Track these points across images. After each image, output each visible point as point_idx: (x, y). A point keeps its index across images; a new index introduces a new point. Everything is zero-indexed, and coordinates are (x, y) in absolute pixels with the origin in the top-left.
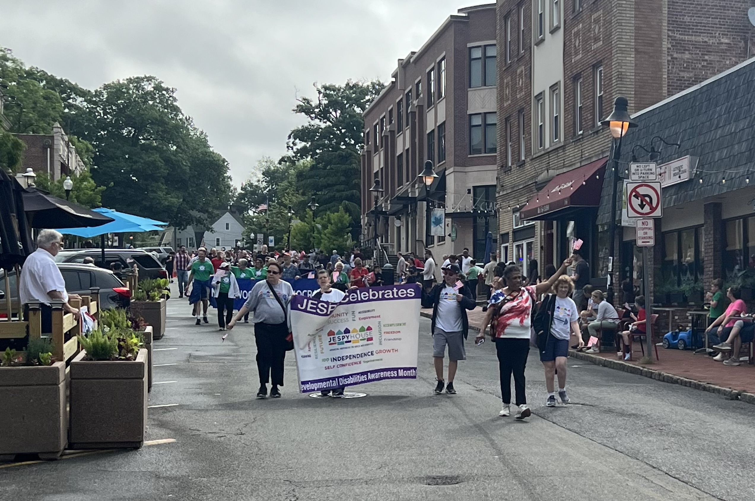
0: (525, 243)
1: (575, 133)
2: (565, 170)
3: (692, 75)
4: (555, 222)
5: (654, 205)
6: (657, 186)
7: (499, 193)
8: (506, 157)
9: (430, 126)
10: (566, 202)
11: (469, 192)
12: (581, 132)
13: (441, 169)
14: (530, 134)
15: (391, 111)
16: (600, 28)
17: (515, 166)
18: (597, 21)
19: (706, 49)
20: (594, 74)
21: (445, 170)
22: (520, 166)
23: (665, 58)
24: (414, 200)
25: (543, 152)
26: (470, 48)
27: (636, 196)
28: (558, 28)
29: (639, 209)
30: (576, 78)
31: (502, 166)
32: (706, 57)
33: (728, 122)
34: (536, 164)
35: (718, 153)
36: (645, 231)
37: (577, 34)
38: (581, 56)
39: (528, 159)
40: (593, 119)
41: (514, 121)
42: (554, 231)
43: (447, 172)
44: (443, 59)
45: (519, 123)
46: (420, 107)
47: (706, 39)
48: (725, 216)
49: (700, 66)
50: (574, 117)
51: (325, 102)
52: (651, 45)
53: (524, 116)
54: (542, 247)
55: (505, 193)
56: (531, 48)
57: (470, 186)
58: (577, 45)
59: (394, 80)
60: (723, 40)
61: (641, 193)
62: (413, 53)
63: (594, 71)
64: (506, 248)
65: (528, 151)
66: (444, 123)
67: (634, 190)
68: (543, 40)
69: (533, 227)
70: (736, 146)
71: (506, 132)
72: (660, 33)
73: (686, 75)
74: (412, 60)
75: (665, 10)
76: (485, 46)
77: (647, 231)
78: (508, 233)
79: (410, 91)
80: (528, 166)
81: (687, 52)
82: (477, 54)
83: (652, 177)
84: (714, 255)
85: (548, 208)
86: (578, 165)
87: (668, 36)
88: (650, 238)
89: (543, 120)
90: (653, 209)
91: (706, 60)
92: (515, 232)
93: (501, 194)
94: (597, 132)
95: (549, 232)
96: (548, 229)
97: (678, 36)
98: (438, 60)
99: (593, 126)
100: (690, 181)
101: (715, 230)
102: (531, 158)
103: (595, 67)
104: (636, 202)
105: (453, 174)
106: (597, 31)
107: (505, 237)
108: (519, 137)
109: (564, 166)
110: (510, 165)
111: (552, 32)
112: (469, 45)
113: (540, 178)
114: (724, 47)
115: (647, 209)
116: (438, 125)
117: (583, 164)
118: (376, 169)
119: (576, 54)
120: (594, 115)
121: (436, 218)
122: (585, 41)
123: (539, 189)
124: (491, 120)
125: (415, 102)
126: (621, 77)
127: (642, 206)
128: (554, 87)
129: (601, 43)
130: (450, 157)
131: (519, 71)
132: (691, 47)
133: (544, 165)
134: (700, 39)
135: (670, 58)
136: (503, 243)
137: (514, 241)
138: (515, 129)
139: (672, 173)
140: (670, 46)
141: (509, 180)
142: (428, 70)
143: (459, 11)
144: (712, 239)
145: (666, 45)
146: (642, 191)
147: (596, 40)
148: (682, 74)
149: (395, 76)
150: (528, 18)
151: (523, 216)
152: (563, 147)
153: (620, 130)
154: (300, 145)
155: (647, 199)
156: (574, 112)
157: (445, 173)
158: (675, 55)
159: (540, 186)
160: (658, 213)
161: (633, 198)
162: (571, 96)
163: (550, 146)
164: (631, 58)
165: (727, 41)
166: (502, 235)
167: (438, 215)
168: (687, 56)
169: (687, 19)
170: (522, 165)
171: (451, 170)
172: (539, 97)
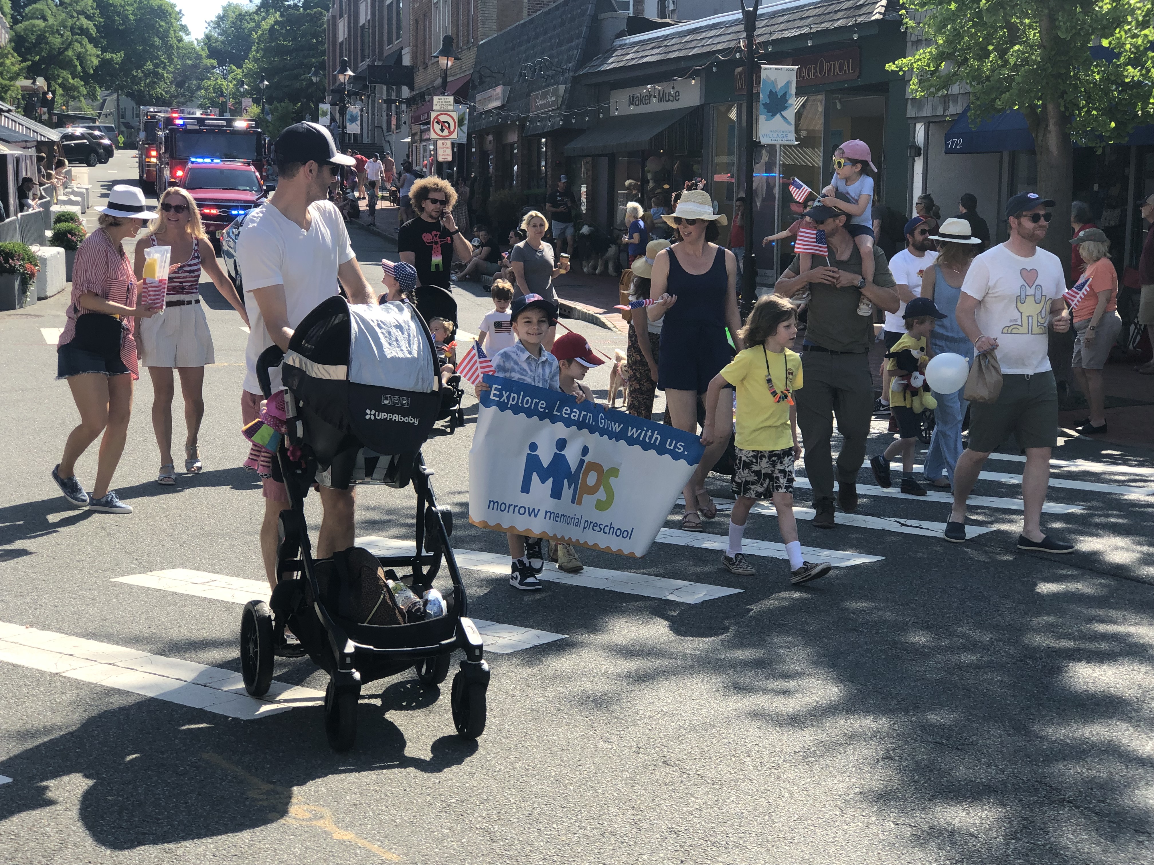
5: (452, 129)
6: (455, 115)
8: (416, 57)
17: (422, 67)
21: (402, 49)
22: (424, 69)
27: (438, 123)
29: (440, 133)
34: (434, 68)
36: (444, 149)
39: (430, 64)
41: (421, 23)
43: (403, 52)
61: (442, 120)
67: (436, 117)
71: (416, 33)
77: (446, 150)
83: (451, 108)
88: (448, 155)
90: (451, 133)
100: (504, 106)
104: (437, 127)
110: (418, 65)
113: (436, 84)
115: (446, 133)
118: (341, 39)
127: (442, 130)
141: (417, 80)
146: (443, 118)
161: (435, 123)
162: (455, 10)
172: (437, 5)
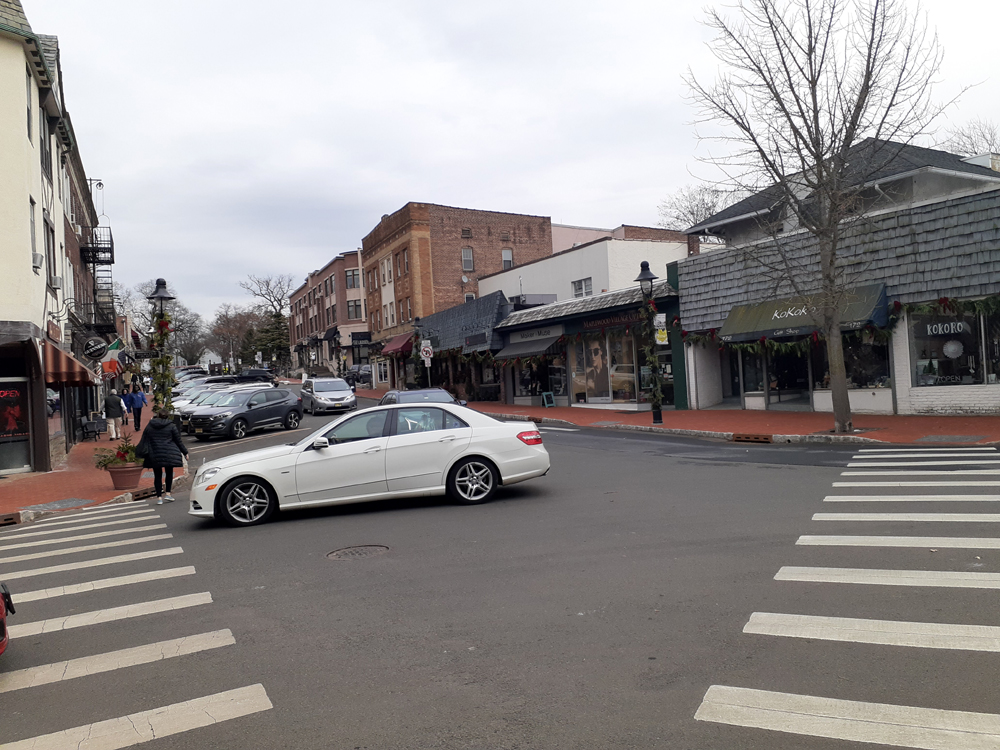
1: (400, 322)
3: (443, 301)
5: (430, 353)
8: (372, 328)
9: (328, 306)
10: (399, 350)
11: (351, 336)
12: (403, 322)
15: (305, 297)
18: (407, 282)
19: (448, 291)
21: (337, 327)
22: (378, 332)
23: (433, 296)
25: (388, 328)
29: (425, 355)
30: (400, 301)
31: (371, 332)
34: (385, 332)
37: (399, 285)
39: (382, 330)
40: (407, 317)
44: (333, 275)
45: (377, 315)
46: (322, 296)
47: (448, 288)
49: (446, 297)
50: (400, 316)
52: (428, 291)
53: (378, 311)
54: (390, 365)
55: (372, 342)
56: (380, 287)
57: (350, 333)
58: (399, 289)
59: (306, 282)
62: (317, 271)
65: (382, 327)
66: (335, 304)
68: (385, 285)
71: (371, 318)
72: (430, 286)
74: (316, 274)
75: (432, 278)
76: (354, 270)
77: (429, 362)
79: (316, 288)
81: (441, 293)
82: (349, 274)
85: (392, 351)
86: (403, 335)
87: (434, 287)
89: (387, 315)
91: (448, 295)
94: (409, 322)
97: (437, 287)
98: (330, 275)
103: (407, 298)
105: (341, 327)
106: (407, 285)
108: (377, 320)
109: (397, 335)
111: (390, 282)
112: (346, 269)
113: (387, 338)
115: (428, 355)
116: (332, 305)
119: (399, 292)
122: (403, 288)
124: (358, 303)
125: (319, 294)
126: (417, 303)
128: (391, 304)
129: (409, 290)
130: (339, 321)
131: (376, 294)
132: (442, 290)
133: (389, 333)
134: (445, 288)
138: (375, 317)
140: (434, 290)
141: (373, 337)
142: (325, 279)
143: (341, 254)
146: (426, 349)
147: (407, 288)
148: (440, 301)
150: (378, 275)
152: (396, 327)
155: (428, 351)
156: (400, 313)
158: (437, 294)
159: (388, 341)
160: (432, 356)
161: (423, 351)
162: (398, 308)
163: (391, 326)
165: (455, 288)
169: (440, 281)
172: (385, 306)
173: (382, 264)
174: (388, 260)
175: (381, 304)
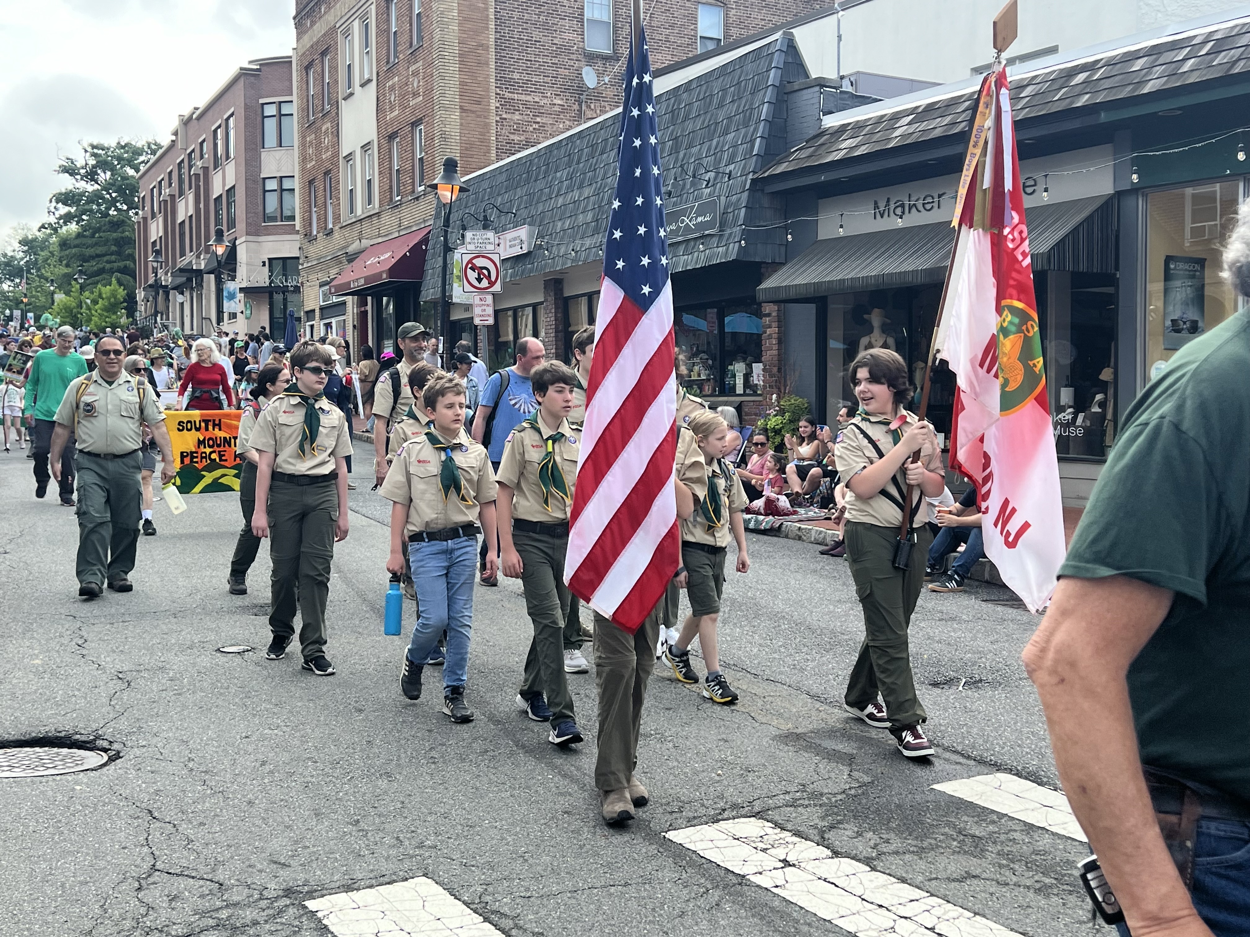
0: (334, 321)
1: (391, 199)
2: (380, 240)
3: (523, 138)
4: (369, 298)
5: (493, 279)
6: (496, 258)
7: (302, 265)
8: (310, 224)
9: (217, 190)
10: (384, 276)
11: (264, 265)
12: (399, 198)
13: (232, 237)
14: (338, 199)
15: (170, 173)
16: (419, 82)
17: (321, 234)
18: (415, 74)
19: (537, 110)
20: (412, 132)
21: (236, 239)
22: (327, 235)
23: (493, 118)
24: (199, 273)
25: (354, 220)
26: (263, 104)
27: (473, 269)
28: (369, 81)
29: (476, 283)
30: (391, 137)
31: (306, 235)
32: (538, 119)
33: (570, 189)
34: (346, 232)
35: (559, 224)
36: (483, 308)
37: (392, 88)
38: (397, 112)
39: (337, 228)
40: (413, 183)
41: (319, 184)
42: (369, 308)
43: (237, 242)
44: (232, 115)
45: (325, 187)
46: (206, 169)
47: (537, 99)
48: (567, 294)
49: (531, 129)
50: (391, 181)
51: (92, 162)
52: (479, 102)
53: (331, 179)
54: (354, 326)
55: (310, 265)
56: (337, 102)
57: (265, 258)
58: (392, 99)
59: (174, 138)
60: (556, 102)
61: (478, 265)
62: (196, 109)
63: (412, 129)
64: (312, 327)
65: (337, 218)
66: (234, 187)
67: (470, 261)
68: (351, 94)
69: (344, 303)
70: (581, 216)
71: (310, 197)
72: (487, 90)
73: (516, 138)
74: (194, 116)
75: (492, 65)
76: (280, 103)
77: (485, 307)
78: (314, 311)
79: (193, 151)
80: (336, 235)
81: (517, 113)
82: (270, 110)
83: (490, 247)
84: (556, 337)
85: (362, 282)
86: (396, 235)
87: (497, 94)
88: (489, 316)
89: (354, 182)
90: (492, 284)
91: (538, 123)
92: (322, 309)
93: (305, 265)
94: (417, 198)
95: (363, 309)
96: (361, 307)
97: (507, 94)
98: (225, 117)
99: (413, 192)
100: (529, 253)
101: (556, 308)
102: (340, 225)
103: (415, 124)
104: (472, 275)
105: (244, 244)
106: (415, 85)
107: (310, 314)
108: (325, 202)
109: (379, 236)
110: (315, 233)
111: (363, 85)
112: (261, 101)
113: (351, 249)
114: (557, 108)
115: (485, 283)
116: (227, 188)
117: (402, 233)
118: (153, 237)
119: (392, 110)
120: (413, 179)
121: (229, 292)
122: (403, 96)
123: (350, 261)
124: (287, 185)
125: (199, 164)
126: (444, 137)
127: (479, 280)
128: (366, 147)
129: (421, 98)
130: (241, 225)
131: (324, 129)
132: (521, 106)
133: (356, 234)
134: (529, 98)
135: (498, 119)
136: (308, 321)
137: (322, 319)
138: (320, 193)
139: (508, 244)
140: (498, 105)
141: (313, 250)
142: (213, 128)
143: (250, 62)
144: (553, 319)
145: (494, 104)
146: (479, 262)
147: (415, 94)
148: (512, 137)
149: (176, 134)
150: (334, 69)
151: (333, 290)
152: (378, 214)
153: (449, 194)
154: (63, 210)
155: (485, 272)
156: (391, 174)
157: (235, 243)
158: (504, 116)
159: (351, 258)
160: (497, 288)
161: (469, 271)
162: (385, 157)
163: (363, 213)
164: (456, 115)
165: (560, 102)
166: (307, 313)
167: (231, 289)
168: (517, 117)
169: (516, 76)
170: (330, 233)
171: (243, 239)
172: (349, 157)
173: (347, 34)
174: (364, 19)
175: (336, 154)
